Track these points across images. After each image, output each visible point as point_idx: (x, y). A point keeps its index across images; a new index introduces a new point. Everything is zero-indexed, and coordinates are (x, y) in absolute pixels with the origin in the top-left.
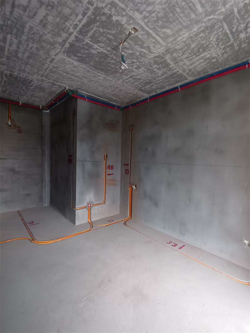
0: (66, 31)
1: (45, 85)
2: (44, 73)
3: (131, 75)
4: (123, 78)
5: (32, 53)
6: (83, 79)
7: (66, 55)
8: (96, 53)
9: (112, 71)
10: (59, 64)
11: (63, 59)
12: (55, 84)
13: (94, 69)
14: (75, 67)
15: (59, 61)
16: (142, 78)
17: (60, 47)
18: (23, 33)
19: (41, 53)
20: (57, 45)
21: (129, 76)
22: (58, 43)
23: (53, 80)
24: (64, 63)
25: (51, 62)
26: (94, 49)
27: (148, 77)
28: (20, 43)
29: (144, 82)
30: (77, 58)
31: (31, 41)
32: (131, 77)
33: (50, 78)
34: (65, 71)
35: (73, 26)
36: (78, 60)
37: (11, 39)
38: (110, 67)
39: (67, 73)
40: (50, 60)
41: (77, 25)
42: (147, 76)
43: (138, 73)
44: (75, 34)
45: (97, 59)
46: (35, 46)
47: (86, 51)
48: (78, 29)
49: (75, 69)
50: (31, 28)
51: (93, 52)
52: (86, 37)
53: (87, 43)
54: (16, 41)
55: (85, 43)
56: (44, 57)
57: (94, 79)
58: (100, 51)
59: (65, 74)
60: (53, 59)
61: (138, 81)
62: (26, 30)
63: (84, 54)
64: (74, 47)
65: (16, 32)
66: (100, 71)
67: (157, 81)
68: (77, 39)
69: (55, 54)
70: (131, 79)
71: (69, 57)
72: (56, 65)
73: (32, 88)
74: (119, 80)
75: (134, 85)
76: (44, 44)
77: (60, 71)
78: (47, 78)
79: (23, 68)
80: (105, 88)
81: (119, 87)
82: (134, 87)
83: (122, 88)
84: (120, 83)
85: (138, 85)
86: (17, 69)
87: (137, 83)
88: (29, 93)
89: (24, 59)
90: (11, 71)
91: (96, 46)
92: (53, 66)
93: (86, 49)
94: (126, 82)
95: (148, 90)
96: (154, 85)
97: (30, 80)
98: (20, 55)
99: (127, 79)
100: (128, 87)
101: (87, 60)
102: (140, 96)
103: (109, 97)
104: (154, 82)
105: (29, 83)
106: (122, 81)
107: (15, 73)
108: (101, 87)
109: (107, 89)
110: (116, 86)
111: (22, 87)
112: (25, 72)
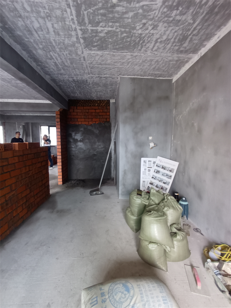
0: (71, 29)
1: (96, 80)
2: (88, 71)
3: (154, 39)
4: (148, 47)
5: (70, 59)
6: (116, 64)
7: (88, 50)
8: (105, 35)
9: (132, 45)
10: (90, 60)
11: (89, 54)
12: (101, 77)
13: (115, 51)
14: (101, 56)
15: (88, 57)
16: (170, 37)
17: (79, 45)
18: (54, 47)
19: (74, 56)
20: (77, 45)
21: (153, 43)
22: (76, 43)
23: (98, 74)
24: (93, 57)
25: (84, 60)
26: (100, 32)
27: (176, 32)
28: (59, 56)
29: (177, 40)
30: (96, 48)
31: (62, 50)
32: (156, 41)
33: (94, 73)
34: (99, 63)
35: (71, 22)
36: (99, 49)
37: (54, 55)
38: (127, 42)
39: (100, 64)
40: (82, 59)
41: (73, 19)
42: (173, 31)
43: (160, 33)
44: (78, 28)
45: (110, 40)
46: (67, 52)
47: (97, 38)
48: (76, 22)
49: (103, 58)
50: (54, 40)
51: (102, 35)
52: (87, 25)
53: (92, 30)
54: (56, 55)
55: (90, 31)
56: (78, 59)
57: (124, 61)
58: (106, 31)
59: (100, 66)
60: (84, 57)
61: (169, 43)
62: (54, 44)
63: (98, 41)
64: (87, 40)
65: (52, 49)
66: (122, 50)
67: (193, 31)
68: (84, 32)
69: (81, 52)
70: (158, 44)
71: (91, 50)
72: (89, 62)
73: (91, 85)
74: (146, 51)
75: (167, 50)
76: (70, 48)
77: (95, 65)
78: (93, 74)
79: (75, 73)
80: (140, 66)
81: (153, 59)
82: (170, 53)
83: (157, 59)
84: (150, 54)
85: (172, 48)
86: (73, 74)
87: (170, 45)
88: (93, 90)
89: (70, 65)
90: (72, 78)
91: (99, 29)
92: (89, 63)
93: (96, 36)
94: (156, 50)
95: (190, 49)
96: (194, 37)
97: (85, 80)
98: (66, 64)
99: (154, 46)
100: (162, 54)
101: (104, 45)
102: (186, 60)
103: (152, 74)
104: (190, 35)
105: (87, 82)
106: (150, 51)
107: (75, 78)
108: (137, 66)
109: (144, 66)
110: (148, 59)
111: (86, 87)
112: (78, 75)
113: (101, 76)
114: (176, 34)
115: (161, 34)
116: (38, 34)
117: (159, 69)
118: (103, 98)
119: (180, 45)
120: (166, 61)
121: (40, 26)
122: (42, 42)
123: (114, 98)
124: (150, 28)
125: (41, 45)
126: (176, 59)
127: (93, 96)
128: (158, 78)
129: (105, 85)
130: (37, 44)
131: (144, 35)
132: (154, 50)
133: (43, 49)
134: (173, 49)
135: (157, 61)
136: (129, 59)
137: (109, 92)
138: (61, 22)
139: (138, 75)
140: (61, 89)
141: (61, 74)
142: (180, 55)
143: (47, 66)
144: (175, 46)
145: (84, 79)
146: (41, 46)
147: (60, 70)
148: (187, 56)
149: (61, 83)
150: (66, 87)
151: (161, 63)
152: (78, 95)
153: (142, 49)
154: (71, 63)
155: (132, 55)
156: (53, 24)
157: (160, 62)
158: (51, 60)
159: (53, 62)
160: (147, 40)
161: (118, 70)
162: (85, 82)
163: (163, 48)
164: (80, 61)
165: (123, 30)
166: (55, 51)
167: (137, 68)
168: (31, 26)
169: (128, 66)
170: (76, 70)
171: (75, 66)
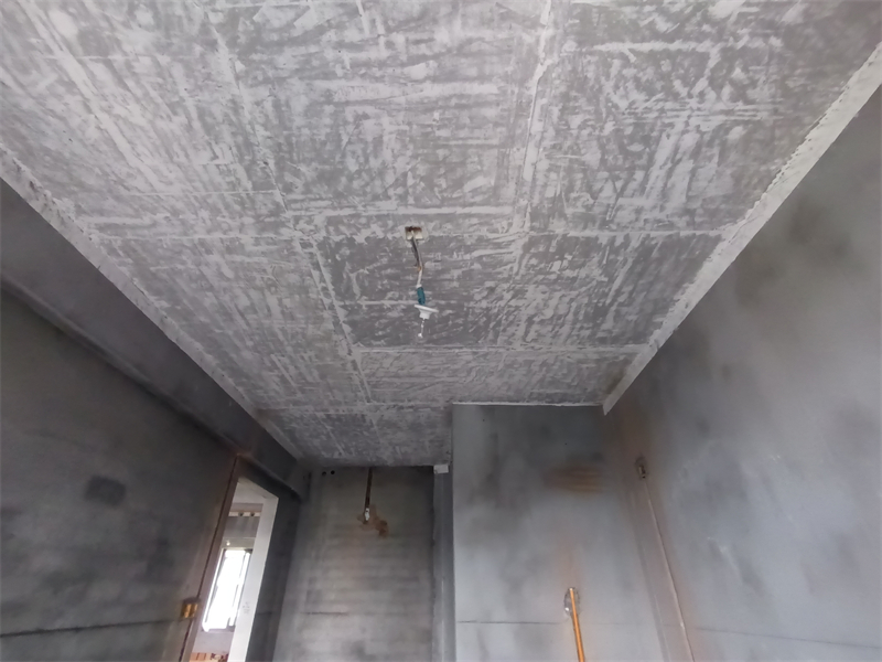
0: (321, 307)
1: (390, 414)
2: (366, 393)
3: (524, 318)
4: (514, 334)
5: (318, 367)
6: (436, 375)
7: (362, 345)
9: (471, 331)
10: (369, 367)
11: (366, 355)
12: (402, 408)
13: (431, 345)
14: (397, 358)
15: (365, 362)
17: (341, 337)
18: (281, 343)
19: (328, 360)
20: (335, 337)
21: (523, 326)
22: (333, 333)
23: (393, 401)
24: (376, 360)
25: (355, 368)
26: (389, 310)
27: (572, 300)
28: (293, 361)
29: (581, 318)
30: (382, 341)
31: (299, 349)
32: (530, 321)
33: (382, 398)
34: (392, 374)
35: (322, 294)
36: (389, 344)
37: (279, 360)
38: (458, 325)
39: (397, 376)
40: (349, 366)
41: (325, 289)
43: (534, 304)
44: (337, 304)
46: (312, 354)
47: (384, 321)
48: (333, 293)
49: (403, 363)
50: (283, 330)
51: (394, 314)
52: (357, 298)
53: (370, 307)
54: (286, 360)
56: (339, 366)
57: (456, 367)
58: (403, 307)
59: (396, 380)
60: (354, 362)
61: (562, 325)
62: (281, 337)
63: (386, 327)
64: (360, 325)
65: (275, 347)
66: (448, 344)
67: (617, 296)
68: (351, 311)
69: (347, 351)
70: (535, 327)
71: (370, 345)
72: (367, 371)
73: (376, 428)
74: (510, 343)
75: (563, 337)
76: (319, 345)
77: (384, 379)
78: (378, 401)
79: (331, 398)
80: (501, 376)
81: (532, 358)
82: (572, 344)
83: (542, 358)
84: (522, 349)
85: (575, 333)
86: (326, 402)
87: (566, 329)
88: (382, 441)
89: (319, 381)
90: (323, 410)
91: (387, 303)
92: (366, 375)
93: (378, 318)
94: (534, 340)
95: (623, 334)
96: (624, 310)
97: (359, 416)
98: (310, 379)
99: (527, 333)
100: (554, 348)
101: (401, 335)
102: (622, 358)
103: (540, 394)
104: (611, 304)
105: (364, 421)
106: (520, 342)
107: (332, 412)
108: (492, 378)
109: (511, 376)
110: (520, 359)
111: (361, 432)
112: (339, 403)
113: (401, 404)
114: (574, 305)
115: (536, 307)
116: (245, 319)
117: (554, 382)
118: (414, 461)
119: (593, 328)
120: (570, 364)
121: (252, 304)
122: (253, 334)
123: (444, 462)
124: (508, 296)
125: (252, 339)
126: (596, 357)
127: (385, 457)
128: (559, 405)
129: (415, 427)
130: (242, 340)
131: (496, 310)
132: (529, 339)
133: (255, 349)
134: (578, 336)
135: (544, 364)
136: (468, 362)
137: (427, 444)
138: (299, 294)
139: (501, 399)
140: (294, 440)
141: (296, 403)
142: (601, 349)
143: (262, 384)
144: (582, 328)
145: (355, 412)
146: (250, 343)
147: (294, 393)
148: (623, 350)
149: (294, 425)
150: (307, 434)
151: (555, 367)
152: (340, 454)
153: (499, 340)
154: (323, 376)
155: (475, 353)
156: (280, 300)
157: (553, 365)
158: (271, 370)
159: (278, 376)
160: (506, 319)
161: (445, 389)
162: (358, 421)
163: (551, 335)
164: (345, 370)
165: (443, 302)
166: (283, 353)
167: (494, 382)
168: (232, 306)
169: (470, 379)
170: (335, 391)
171: (331, 381)
